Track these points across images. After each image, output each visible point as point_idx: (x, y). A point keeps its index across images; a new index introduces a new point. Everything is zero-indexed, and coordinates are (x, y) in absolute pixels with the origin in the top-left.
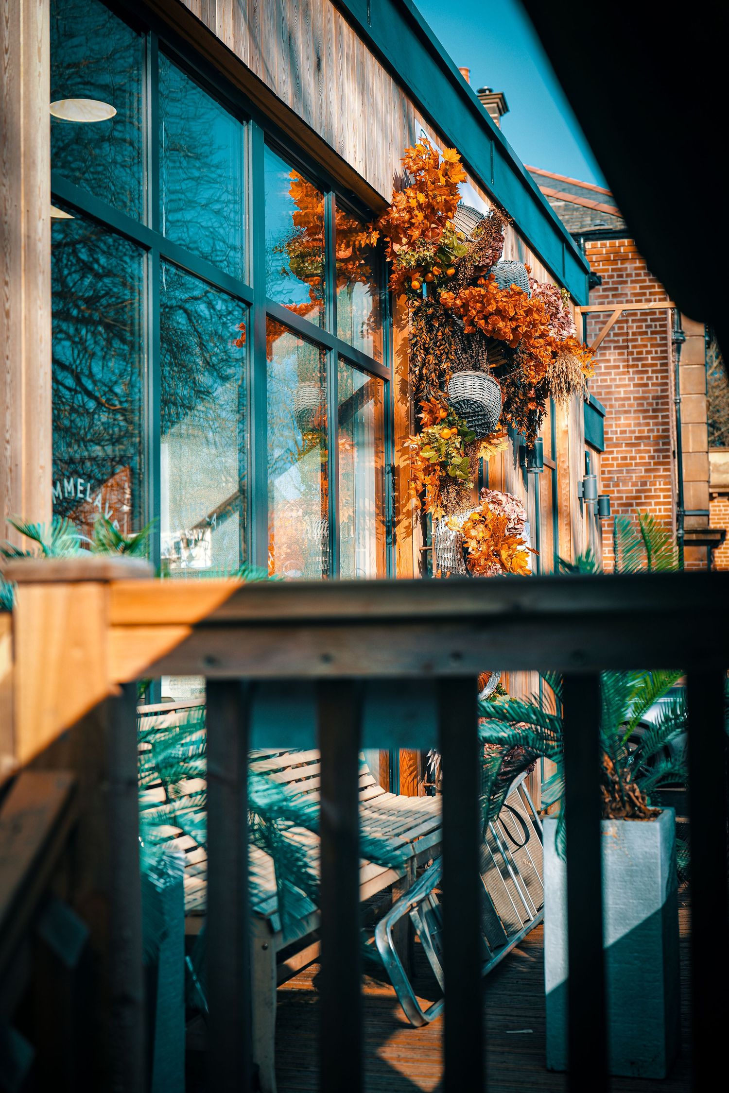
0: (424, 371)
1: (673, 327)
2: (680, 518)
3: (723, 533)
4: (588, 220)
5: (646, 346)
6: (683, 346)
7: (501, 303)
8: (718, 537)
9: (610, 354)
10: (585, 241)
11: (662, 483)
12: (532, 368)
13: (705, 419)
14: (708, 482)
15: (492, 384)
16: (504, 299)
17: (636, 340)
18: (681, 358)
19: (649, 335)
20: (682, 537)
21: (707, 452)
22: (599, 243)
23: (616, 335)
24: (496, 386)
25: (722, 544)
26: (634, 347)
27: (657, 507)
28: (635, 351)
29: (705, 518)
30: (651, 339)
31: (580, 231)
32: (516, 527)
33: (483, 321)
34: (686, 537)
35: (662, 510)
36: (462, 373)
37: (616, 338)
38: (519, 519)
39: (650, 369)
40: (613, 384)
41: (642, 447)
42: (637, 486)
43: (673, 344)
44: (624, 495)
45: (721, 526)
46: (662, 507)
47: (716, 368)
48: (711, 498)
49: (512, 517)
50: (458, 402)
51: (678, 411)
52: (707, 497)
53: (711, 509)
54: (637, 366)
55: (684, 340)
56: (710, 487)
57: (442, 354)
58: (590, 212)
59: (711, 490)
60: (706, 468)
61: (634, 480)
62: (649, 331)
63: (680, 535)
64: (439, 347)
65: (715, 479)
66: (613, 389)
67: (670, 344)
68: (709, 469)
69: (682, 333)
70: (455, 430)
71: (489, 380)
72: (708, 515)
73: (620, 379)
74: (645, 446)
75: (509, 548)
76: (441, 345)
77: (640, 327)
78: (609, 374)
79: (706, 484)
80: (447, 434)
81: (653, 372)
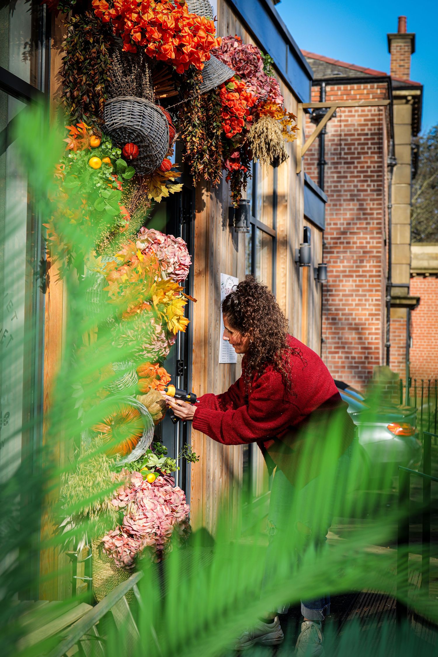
0: (75, 93)
1: (388, 155)
2: (389, 288)
3: (418, 300)
4: (329, 71)
5: (367, 162)
6: (395, 169)
7: (160, 15)
8: (414, 302)
9: (341, 167)
10: (326, 85)
11: (375, 261)
12: (228, 122)
13: (408, 221)
14: (410, 265)
15: (156, 113)
16: (165, 12)
17: (360, 158)
18: (394, 177)
19: (370, 155)
20: (389, 301)
21: (410, 245)
22: (336, 87)
23: (345, 154)
24: (162, 115)
25: (417, 307)
26: (358, 163)
27: (371, 279)
28: (359, 165)
29: (406, 289)
30: (371, 157)
31: (323, 78)
32: (177, 272)
33: (139, 34)
34: (393, 301)
35: (374, 281)
36: (121, 98)
37: (346, 156)
38: (181, 264)
39: (369, 179)
40: (343, 189)
41: (361, 235)
42: (357, 263)
43: (388, 166)
44: (347, 269)
45: (417, 295)
46: (374, 279)
47: (419, 195)
48: (412, 276)
49: (172, 261)
50: (114, 130)
51: (390, 214)
52: (408, 275)
53: (411, 283)
54: (360, 176)
55: (395, 164)
56: (411, 269)
57: (95, 74)
58: (330, 66)
59: (412, 271)
60: (408, 255)
61: (355, 258)
62: (369, 151)
63: (388, 300)
64: (93, 66)
65: (414, 264)
66: (342, 193)
67: (386, 165)
68: (411, 257)
69: (395, 159)
70: (107, 160)
71: (152, 108)
72: (408, 287)
73: (348, 186)
74: (364, 234)
75: (165, 294)
76: (96, 64)
77: (363, 149)
78: (340, 182)
79: (408, 267)
80: (97, 163)
81: (372, 181)
